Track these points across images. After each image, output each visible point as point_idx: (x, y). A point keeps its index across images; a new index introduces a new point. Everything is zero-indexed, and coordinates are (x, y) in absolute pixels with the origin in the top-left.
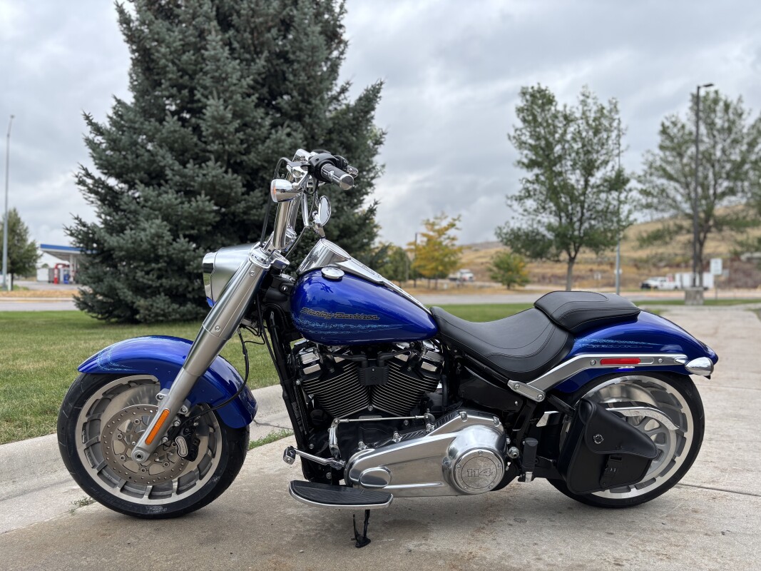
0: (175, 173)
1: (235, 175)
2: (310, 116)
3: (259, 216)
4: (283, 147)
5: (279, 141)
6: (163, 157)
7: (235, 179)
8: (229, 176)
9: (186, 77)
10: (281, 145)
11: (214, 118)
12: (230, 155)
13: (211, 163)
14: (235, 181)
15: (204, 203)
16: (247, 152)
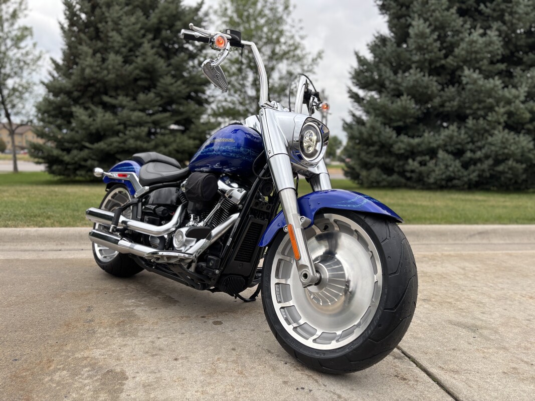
0: (392, 82)
1: (431, 77)
2: (511, 14)
3: (452, 107)
4: (475, 47)
5: (472, 42)
6: (385, 72)
7: (432, 80)
8: (426, 79)
9: (404, 9)
10: (474, 45)
11: (416, 35)
12: (431, 62)
13: (412, 71)
14: (432, 83)
15: (407, 103)
16: (446, 56)
